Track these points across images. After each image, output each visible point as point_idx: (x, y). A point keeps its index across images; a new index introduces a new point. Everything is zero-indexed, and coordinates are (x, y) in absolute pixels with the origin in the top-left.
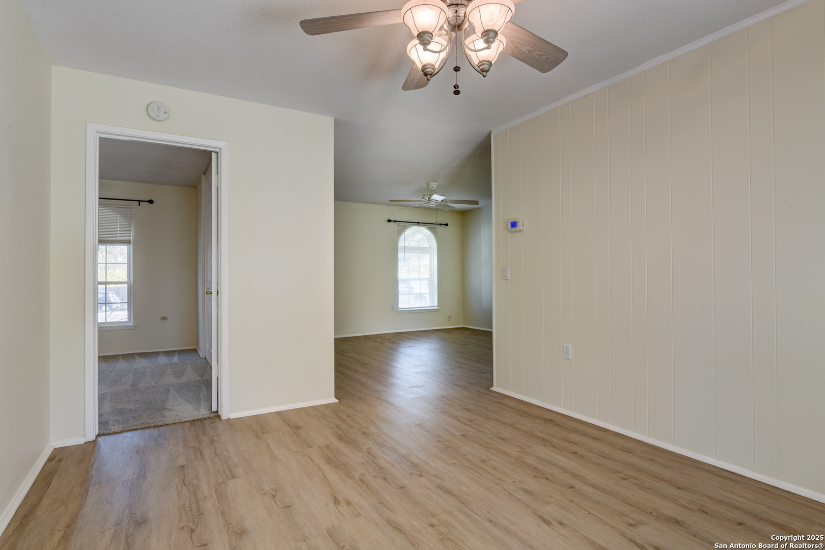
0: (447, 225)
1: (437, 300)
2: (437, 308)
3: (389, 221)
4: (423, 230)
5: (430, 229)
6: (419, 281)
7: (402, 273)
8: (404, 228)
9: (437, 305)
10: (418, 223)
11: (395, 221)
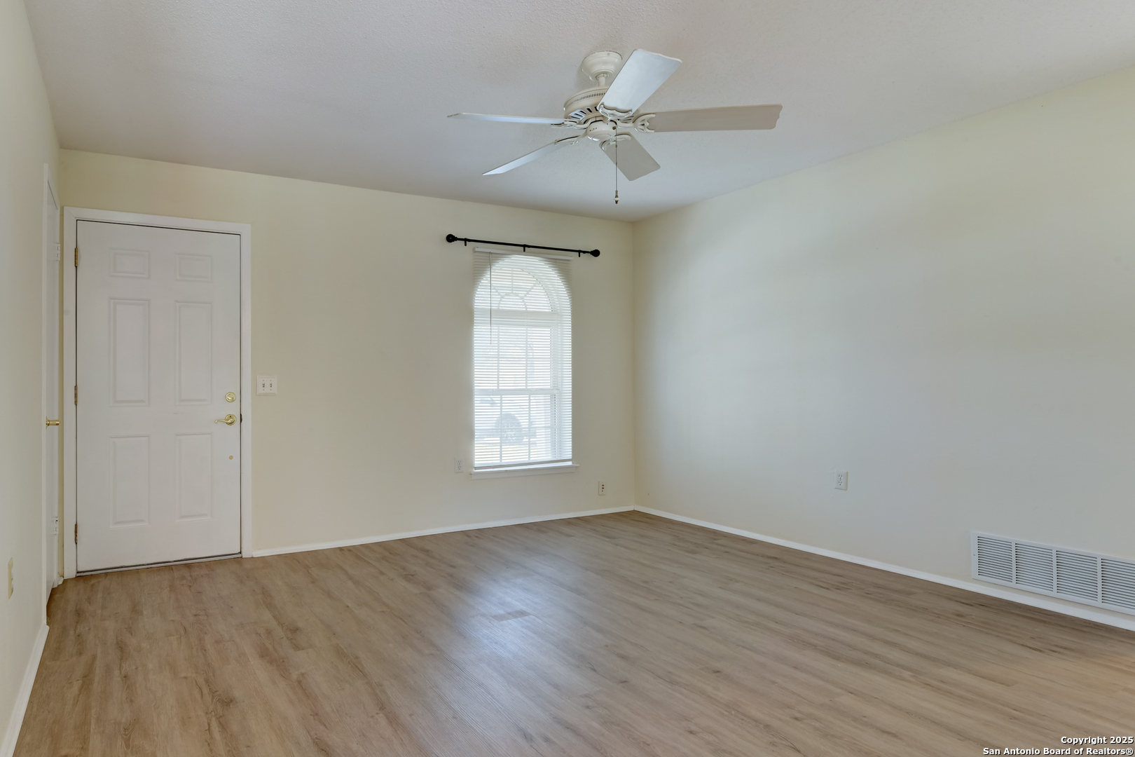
0: (596, 253)
1: (570, 444)
2: (570, 463)
3: (451, 238)
4: (536, 265)
5: (555, 263)
6: (526, 397)
7: (483, 376)
8: (489, 260)
9: (569, 456)
10: (525, 246)
11: (466, 240)
